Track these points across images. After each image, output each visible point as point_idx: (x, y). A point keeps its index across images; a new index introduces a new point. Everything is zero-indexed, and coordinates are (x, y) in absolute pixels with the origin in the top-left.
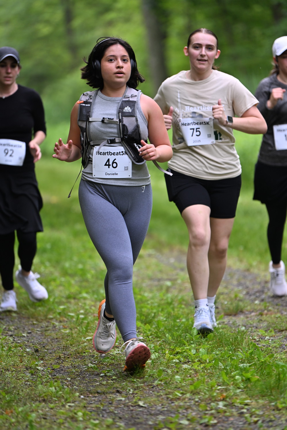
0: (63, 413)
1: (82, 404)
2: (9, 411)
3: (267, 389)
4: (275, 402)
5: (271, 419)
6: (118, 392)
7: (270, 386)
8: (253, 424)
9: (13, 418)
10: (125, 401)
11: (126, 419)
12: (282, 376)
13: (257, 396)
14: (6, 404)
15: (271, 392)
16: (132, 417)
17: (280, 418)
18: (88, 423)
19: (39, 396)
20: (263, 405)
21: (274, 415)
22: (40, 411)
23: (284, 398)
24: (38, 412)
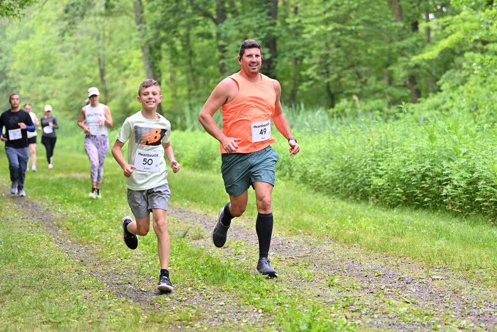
0: (97, 296)
1: (108, 291)
2: (64, 294)
4: (221, 287)
5: (219, 296)
6: (129, 283)
7: (218, 278)
8: (208, 299)
9: (67, 299)
10: (133, 288)
11: (133, 298)
12: (225, 272)
13: (210, 284)
14: (63, 291)
15: (218, 281)
16: (137, 297)
17: (224, 295)
18: (111, 300)
19: (83, 286)
20: (214, 289)
22: (83, 295)
23: (226, 284)
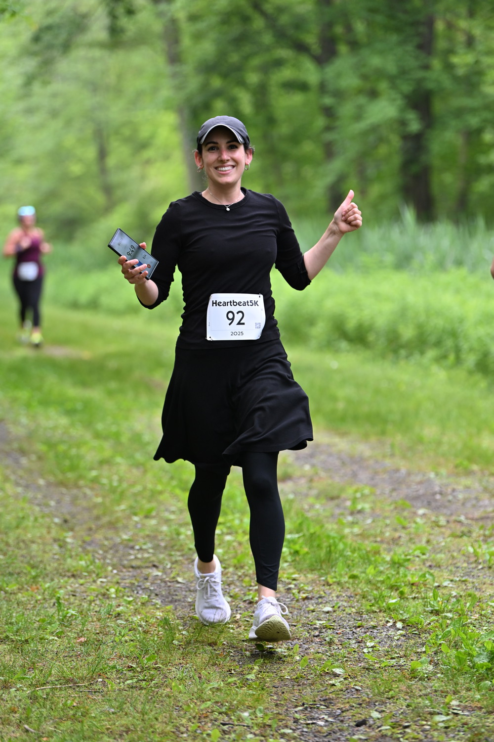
0: (94, 590)
1: (115, 580)
2: (34, 586)
3: (316, 562)
4: (326, 577)
5: (322, 595)
6: (154, 566)
7: (320, 559)
8: (301, 600)
9: (39, 595)
10: (162, 575)
11: (163, 596)
12: (333, 548)
13: (306, 570)
14: (32, 580)
15: (321, 566)
16: (169, 593)
17: (331, 593)
18: (121, 600)
19: (68, 571)
20: (312, 580)
21: (323, 591)
22: (69, 588)
23: (335, 572)
24: (67, 588)
